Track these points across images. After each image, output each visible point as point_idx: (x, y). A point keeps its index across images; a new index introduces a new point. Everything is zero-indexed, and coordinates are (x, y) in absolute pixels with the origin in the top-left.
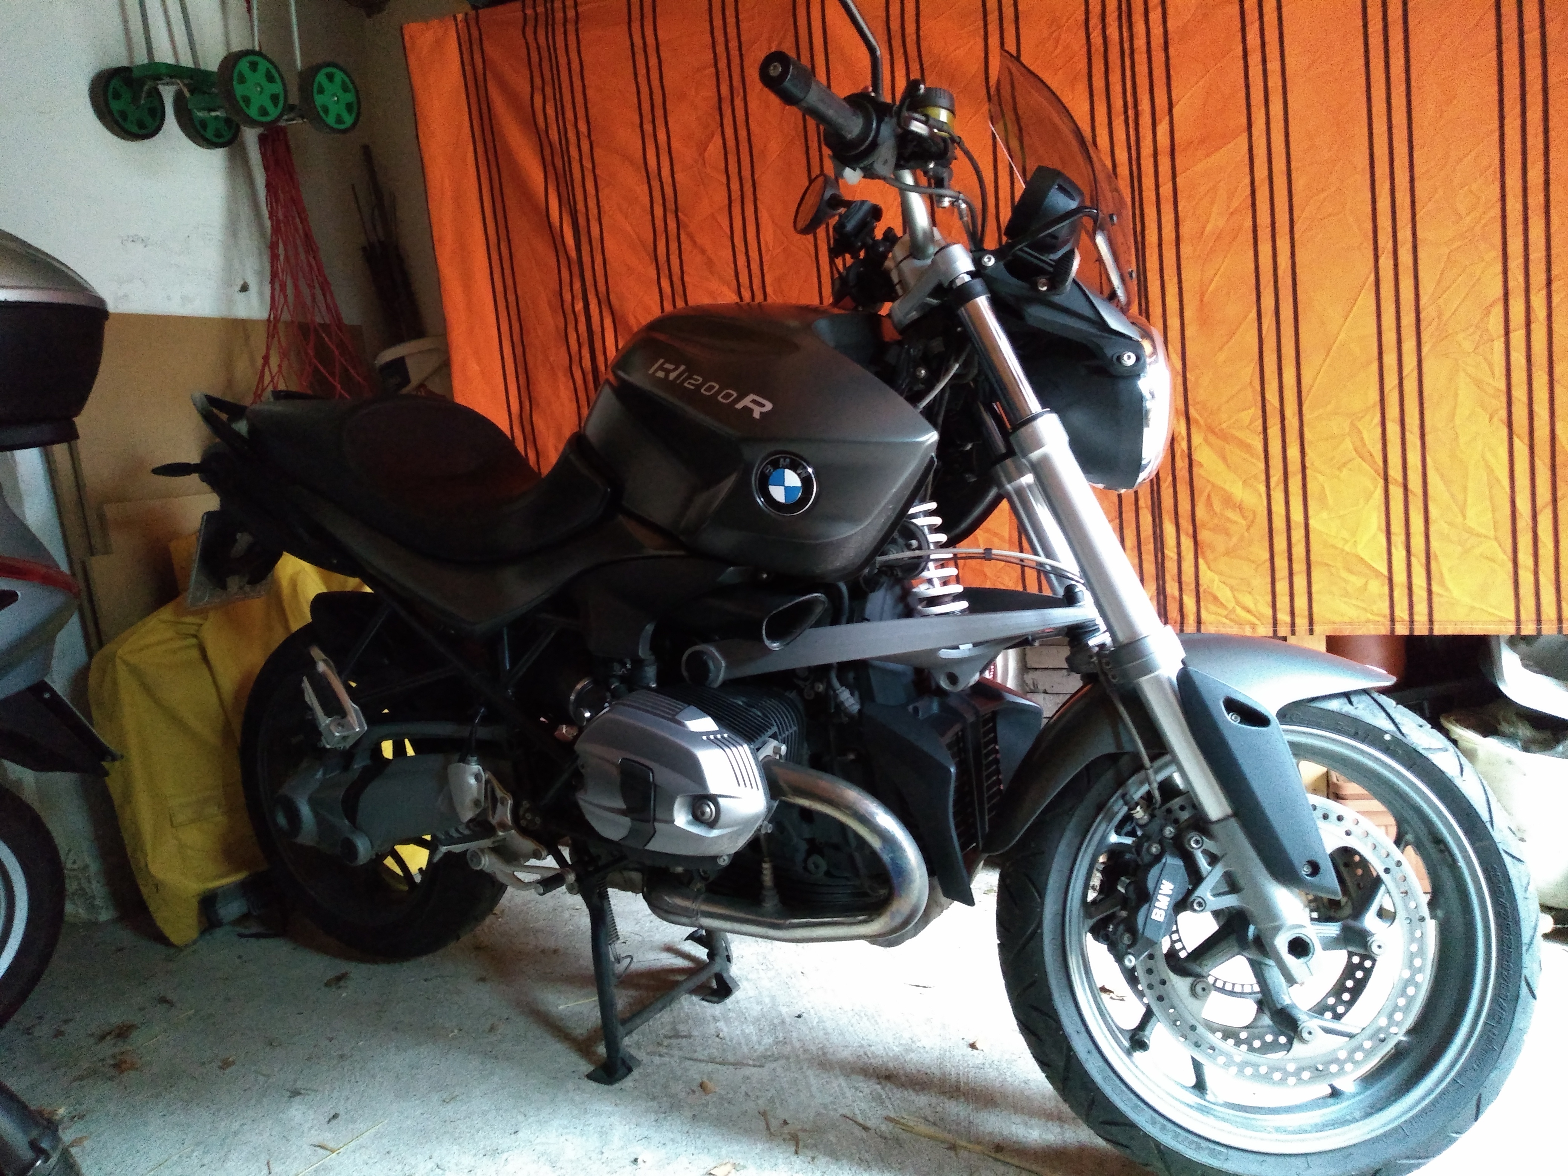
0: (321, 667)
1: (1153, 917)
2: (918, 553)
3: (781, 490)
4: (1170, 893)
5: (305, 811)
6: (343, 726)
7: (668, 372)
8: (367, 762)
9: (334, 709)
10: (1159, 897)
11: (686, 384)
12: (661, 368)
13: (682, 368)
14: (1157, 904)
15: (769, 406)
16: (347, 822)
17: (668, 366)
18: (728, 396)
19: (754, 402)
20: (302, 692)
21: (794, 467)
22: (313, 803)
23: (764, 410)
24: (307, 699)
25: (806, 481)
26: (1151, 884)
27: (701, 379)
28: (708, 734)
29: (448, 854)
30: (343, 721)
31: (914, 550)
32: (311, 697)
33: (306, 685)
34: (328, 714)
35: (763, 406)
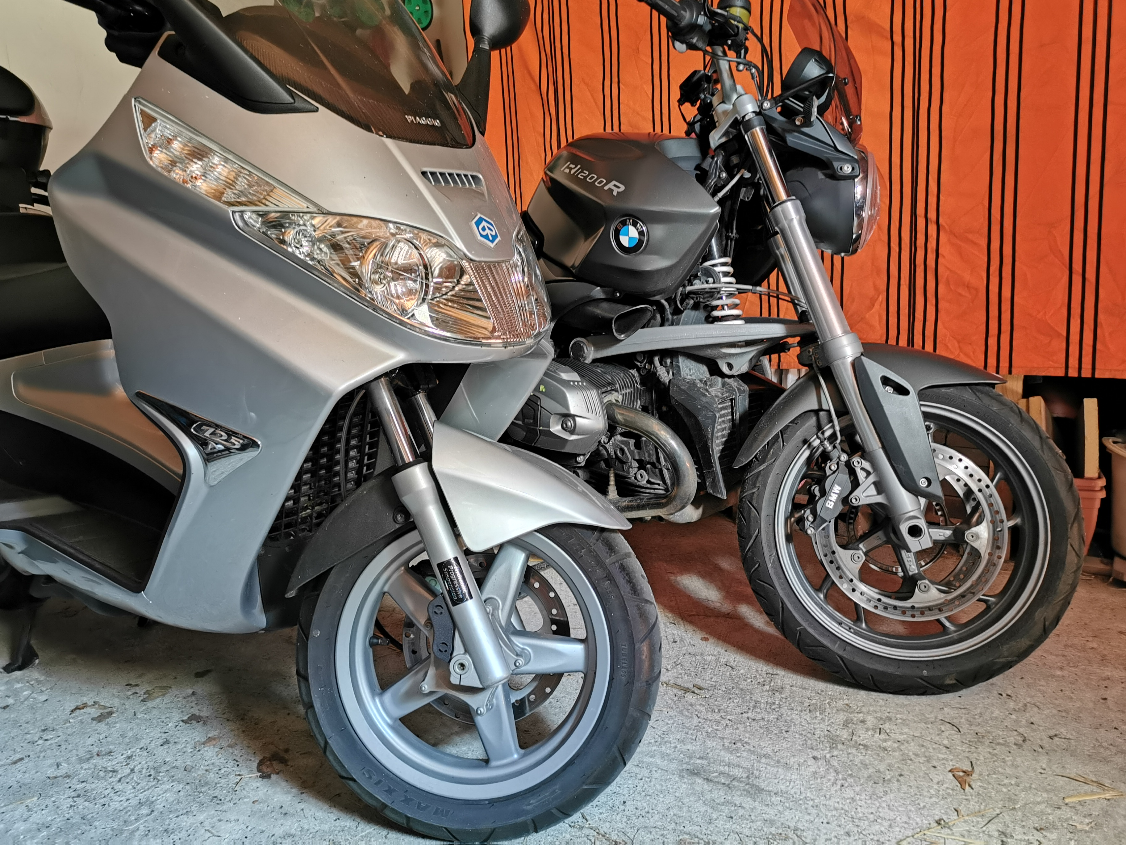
1: (827, 505)
2: (713, 286)
3: (627, 238)
4: (838, 492)
7: (571, 169)
10: (832, 494)
11: (579, 176)
12: (568, 167)
13: (579, 166)
14: (830, 498)
15: (622, 188)
17: (572, 166)
18: (602, 182)
19: (615, 186)
21: (635, 225)
23: (620, 190)
25: (641, 233)
26: (827, 488)
27: (587, 173)
28: (574, 382)
31: (711, 284)
35: (618, 187)
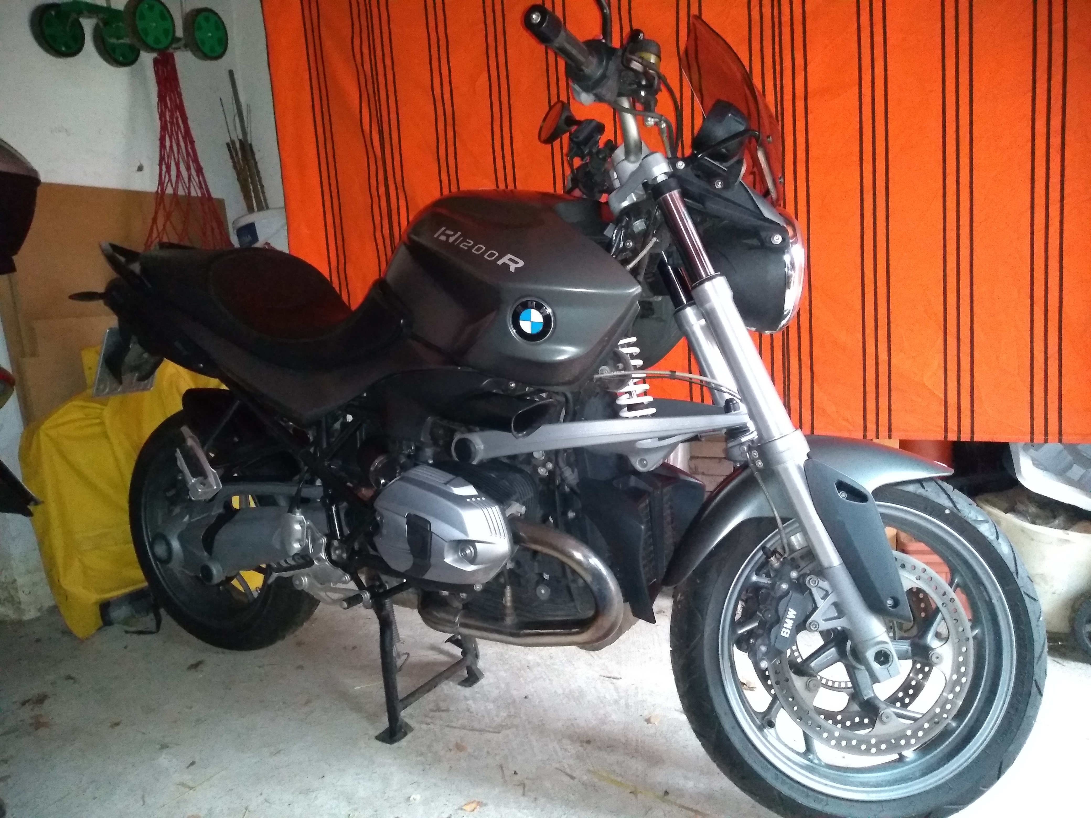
0: (190, 442)
1: (782, 634)
2: (623, 372)
3: (528, 324)
4: (794, 617)
5: (176, 545)
6: (204, 485)
7: (448, 236)
8: (221, 510)
9: (198, 471)
10: (787, 620)
12: (443, 234)
13: (459, 233)
14: (785, 625)
15: (521, 264)
16: (205, 554)
17: (448, 232)
18: (492, 255)
19: (511, 260)
20: (175, 460)
21: (538, 308)
22: (181, 538)
23: (518, 266)
24: (179, 464)
25: (547, 319)
26: (781, 611)
27: (472, 243)
28: (470, 497)
29: (278, 578)
30: (205, 481)
31: (620, 370)
32: (181, 463)
33: (179, 454)
34: (194, 475)
35: (517, 263)
